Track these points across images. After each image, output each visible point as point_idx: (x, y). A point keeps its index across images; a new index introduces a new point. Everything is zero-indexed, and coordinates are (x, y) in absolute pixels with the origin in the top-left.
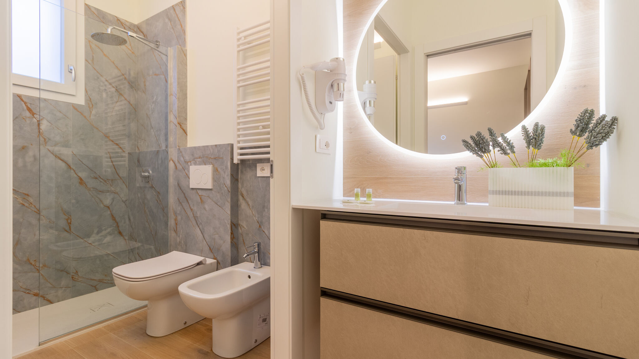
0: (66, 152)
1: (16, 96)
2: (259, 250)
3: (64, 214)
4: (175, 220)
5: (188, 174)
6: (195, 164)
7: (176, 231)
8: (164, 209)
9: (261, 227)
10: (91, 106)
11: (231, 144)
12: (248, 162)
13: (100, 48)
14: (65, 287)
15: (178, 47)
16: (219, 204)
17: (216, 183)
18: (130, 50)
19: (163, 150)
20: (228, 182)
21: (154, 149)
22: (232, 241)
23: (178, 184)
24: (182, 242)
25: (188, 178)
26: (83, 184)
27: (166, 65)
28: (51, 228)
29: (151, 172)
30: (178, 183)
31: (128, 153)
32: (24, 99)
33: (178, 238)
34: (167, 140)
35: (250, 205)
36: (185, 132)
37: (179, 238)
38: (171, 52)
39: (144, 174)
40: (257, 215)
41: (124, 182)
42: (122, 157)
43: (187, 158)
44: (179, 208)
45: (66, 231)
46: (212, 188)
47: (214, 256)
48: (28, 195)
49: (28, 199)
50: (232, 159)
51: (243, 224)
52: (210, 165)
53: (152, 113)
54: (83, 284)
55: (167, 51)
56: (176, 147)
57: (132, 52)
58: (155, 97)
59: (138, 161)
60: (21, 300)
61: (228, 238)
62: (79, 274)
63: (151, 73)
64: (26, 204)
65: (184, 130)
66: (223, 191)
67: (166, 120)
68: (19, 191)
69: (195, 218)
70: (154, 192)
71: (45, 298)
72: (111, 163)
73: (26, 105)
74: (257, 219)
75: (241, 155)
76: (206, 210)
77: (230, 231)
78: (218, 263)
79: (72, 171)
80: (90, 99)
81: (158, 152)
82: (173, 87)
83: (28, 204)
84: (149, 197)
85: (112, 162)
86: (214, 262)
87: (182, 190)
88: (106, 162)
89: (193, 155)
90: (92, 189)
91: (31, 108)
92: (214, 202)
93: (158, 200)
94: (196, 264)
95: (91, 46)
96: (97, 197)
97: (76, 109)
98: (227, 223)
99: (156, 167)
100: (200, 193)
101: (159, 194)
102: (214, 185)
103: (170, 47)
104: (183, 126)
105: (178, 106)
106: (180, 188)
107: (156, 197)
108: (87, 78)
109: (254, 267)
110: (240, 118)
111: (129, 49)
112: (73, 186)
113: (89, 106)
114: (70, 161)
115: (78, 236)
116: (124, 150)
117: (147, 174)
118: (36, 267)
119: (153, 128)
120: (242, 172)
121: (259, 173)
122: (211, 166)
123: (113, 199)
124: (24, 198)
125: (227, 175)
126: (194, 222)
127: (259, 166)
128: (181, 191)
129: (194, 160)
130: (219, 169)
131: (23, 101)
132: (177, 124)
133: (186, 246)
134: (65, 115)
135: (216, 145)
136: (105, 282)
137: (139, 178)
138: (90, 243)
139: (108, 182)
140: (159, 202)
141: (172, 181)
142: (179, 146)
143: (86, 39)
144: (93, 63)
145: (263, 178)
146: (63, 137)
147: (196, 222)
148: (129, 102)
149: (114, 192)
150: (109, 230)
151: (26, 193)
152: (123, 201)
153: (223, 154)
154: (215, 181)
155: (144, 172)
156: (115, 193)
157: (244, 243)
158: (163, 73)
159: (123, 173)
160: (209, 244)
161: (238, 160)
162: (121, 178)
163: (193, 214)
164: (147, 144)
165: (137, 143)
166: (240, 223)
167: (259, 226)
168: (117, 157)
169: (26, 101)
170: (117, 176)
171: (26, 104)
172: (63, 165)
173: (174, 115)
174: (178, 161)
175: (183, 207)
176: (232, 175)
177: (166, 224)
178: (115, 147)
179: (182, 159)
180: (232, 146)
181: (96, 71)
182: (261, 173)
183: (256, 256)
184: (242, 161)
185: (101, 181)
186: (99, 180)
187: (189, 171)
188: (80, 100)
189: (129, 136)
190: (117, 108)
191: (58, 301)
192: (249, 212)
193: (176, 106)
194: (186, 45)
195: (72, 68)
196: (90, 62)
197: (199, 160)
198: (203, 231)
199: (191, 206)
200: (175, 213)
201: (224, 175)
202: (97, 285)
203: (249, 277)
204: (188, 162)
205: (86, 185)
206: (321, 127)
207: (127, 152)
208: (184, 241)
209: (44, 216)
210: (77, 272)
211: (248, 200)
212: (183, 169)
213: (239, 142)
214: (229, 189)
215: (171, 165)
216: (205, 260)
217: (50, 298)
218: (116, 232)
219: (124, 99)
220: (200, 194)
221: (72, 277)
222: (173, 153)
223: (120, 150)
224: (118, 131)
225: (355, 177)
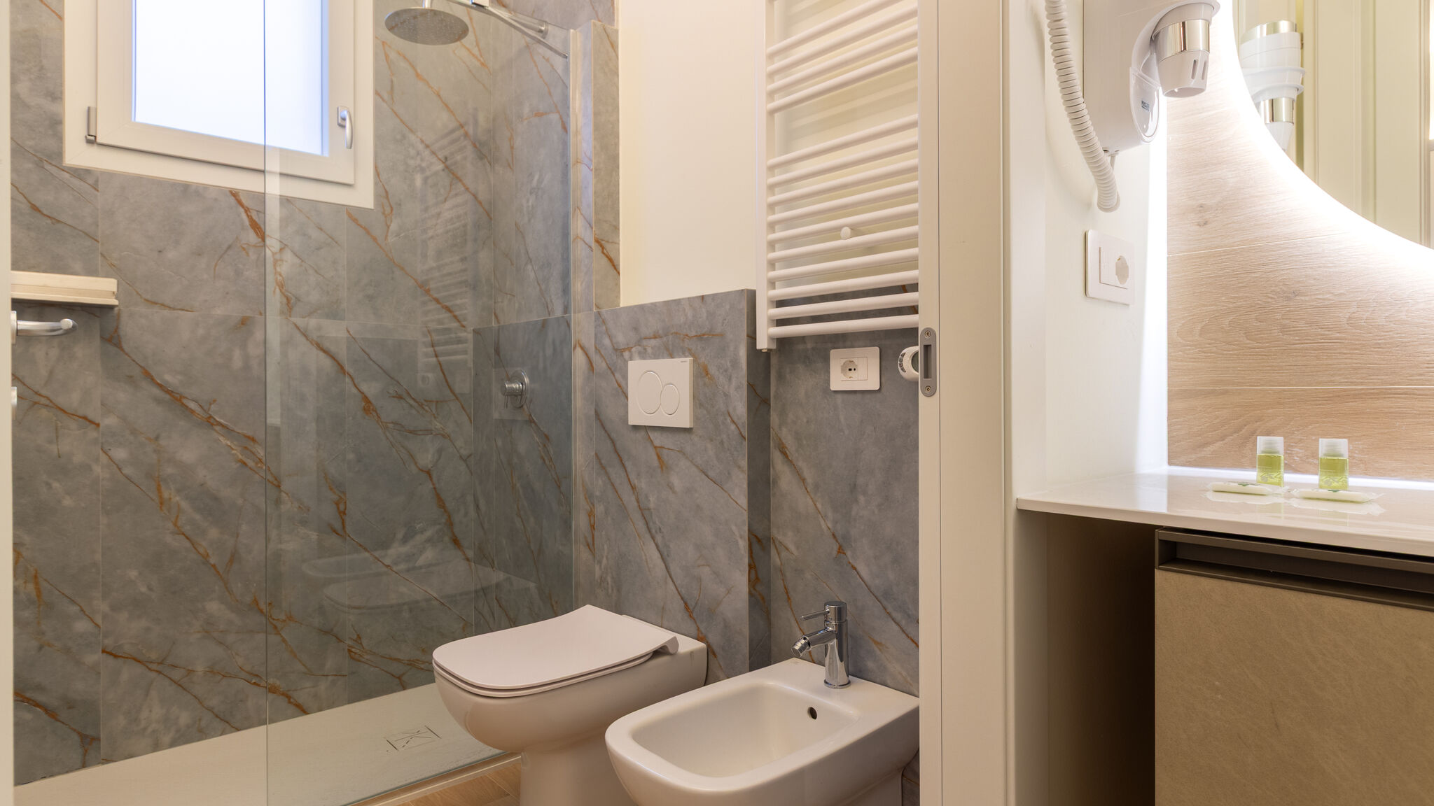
0: (334, 331)
1: (229, 194)
2: (840, 627)
3: (331, 489)
4: (590, 516)
5: (623, 384)
6: (643, 355)
7: (591, 547)
8: (561, 481)
9: (844, 553)
10: (388, 210)
11: (748, 290)
12: (801, 347)
13: (407, 60)
14: (335, 673)
15: (595, 25)
16: (711, 474)
17: (705, 412)
18: (476, 58)
19: (558, 319)
20: (740, 408)
21: (534, 318)
22: (753, 592)
23: (597, 414)
24: (609, 579)
25: (623, 398)
26: (371, 413)
27: (564, 83)
28: (304, 523)
29: (527, 380)
30: (596, 412)
31: (473, 330)
32: (244, 201)
33: (597, 568)
34: (566, 290)
35: (809, 481)
36: (615, 267)
37: (601, 566)
38: (577, 41)
39: (510, 386)
40: (830, 514)
41: (463, 408)
42: (459, 341)
43: (621, 339)
44: (600, 482)
45: (335, 531)
46: (692, 426)
47: (698, 629)
48: (253, 440)
49: (254, 450)
50: (752, 337)
51: (786, 538)
52: (686, 357)
53: (529, 221)
54: (372, 669)
55: (566, 42)
56: (591, 310)
57: (482, 64)
58: (536, 177)
59: (497, 351)
60: (241, 701)
61: (740, 580)
62: (365, 642)
63: (526, 110)
64: (251, 463)
65: (610, 260)
66: (724, 436)
67: (565, 234)
68: (236, 429)
69: (644, 511)
70: (535, 435)
71: (292, 700)
72: (435, 359)
73: (248, 216)
74: (830, 525)
75: (781, 322)
76: (674, 492)
77: (746, 560)
78: (710, 651)
79: (347, 380)
80: (387, 192)
81: (544, 324)
82: (583, 139)
83: (254, 461)
84: (522, 448)
85: (436, 356)
86: (700, 650)
87: (606, 431)
88: (424, 357)
89: (636, 329)
90: (391, 426)
91: (258, 222)
92: (697, 467)
93: (546, 458)
94: (651, 655)
95: (387, 56)
96: (403, 447)
97: (355, 220)
98: (737, 533)
99: (541, 366)
100: (658, 439)
101: (548, 439)
102: (696, 418)
103: (575, 29)
104: (608, 247)
105: (595, 193)
106: (602, 425)
107: (540, 448)
108: (379, 138)
109: (826, 682)
110: (776, 208)
111: (473, 55)
112: (351, 418)
113: (384, 211)
114: (343, 355)
115: (361, 545)
116: (464, 323)
117: (517, 386)
118: (272, 620)
119: (531, 262)
120: (781, 377)
121: (839, 381)
122: (689, 360)
123: (440, 451)
124: (246, 448)
125: (738, 388)
126: (641, 525)
127: (837, 359)
128: (603, 432)
129: (639, 345)
130: (713, 370)
131: (242, 206)
132: (593, 245)
133: (619, 591)
134: (330, 237)
135: (703, 297)
136: (422, 666)
137: (499, 397)
138: (389, 566)
139: (427, 408)
140: (547, 462)
141: (580, 405)
142: (598, 307)
143: (376, 37)
144: (392, 99)
145: (852, 397)
146: (328, 292)
147: (647, 524)
148: (475, 196)
149: (442, 432)
150: (428, 534)
151: (250, 434)
152: (461, 457)
153: (723, 323)
154: (701, 405)
155: (511, 380)
156: (443, 436)
157: (789, 598)
158: (556, 106)
159: (463, 385)
160: (683, 591)
161: (771, 338)
162: (457, 399)
163: (638, 501)
164: (517, 305)
165: (495, 303)
166: (775, 533)
167: (836, 547)
168: (446, 343)
169: (249, 207)
170: (448, 392)
171: (249, 214)
172: (326, 362)
173: (585, 218)
174: (596, 348)
175: (609, 479)
176: (751, 387)
177: (567, 523)
178: (445, 315)
179: (607, 341)
180: (751, 296)
181: (400, 118)
182: (845, 378)
183: (832, 647)
184: (782, 342)
185: (411, 406)
186: (407, 403)
187: (625, 377)
188: (364, 197)
189: (474, 286)
190: (447, 215)
191: (320, 710)
192: (804, 502)
193: (591, 190)
194: (616, 17)
195: (345, 114)
196: (386, 96)
197: (653, 342)
198: (666, 554)
199: (632, 477)
200: (589, 497)
201: (726, 387)
202: (404, 674)
203: (813, 713)
204: (625, 350)
205: (377, 414)
206: (1107, 200)
207: (470, 329)
208: (613, 578)
209: (287, 494)
210: (359, 637)
211: (801, 464)
212: (610, 369)
213: (772, 284)
214: (742, 430)
215: (579, 359)
216: (674, 640)
217: (300, 701)
218: (446, 539)
219: (463, 189)
220: (657, 443)
221: (350, 651)
222: (583, 328)
223: (455, 325)
224: (450, 274)
225: (1226, 392)
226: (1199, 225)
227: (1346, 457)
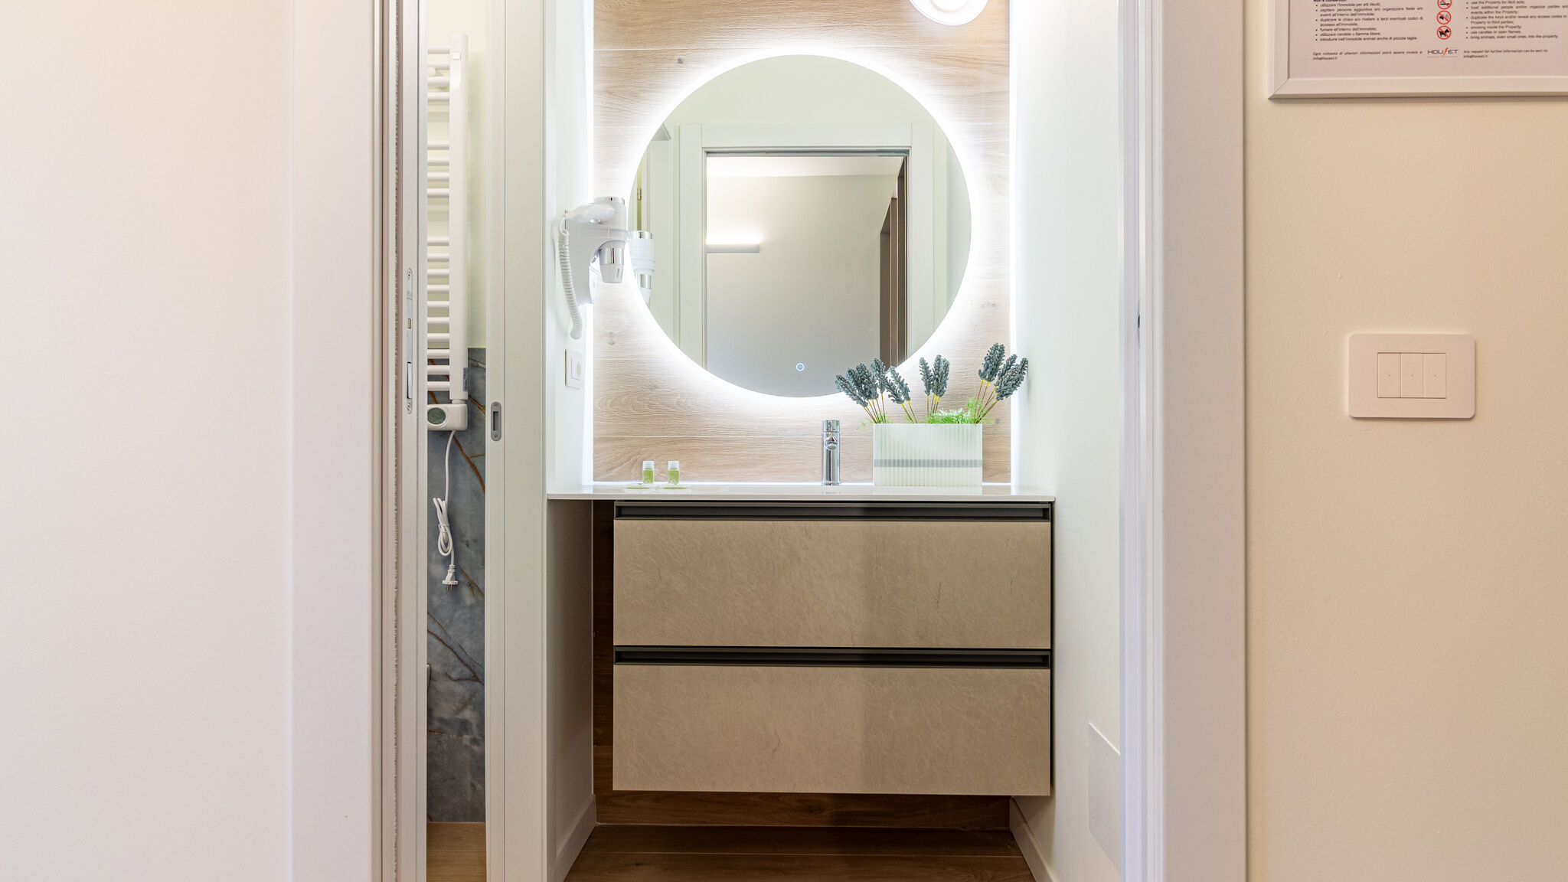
225: (622, 439)
226: (609, 344)
227: (678, 470)
